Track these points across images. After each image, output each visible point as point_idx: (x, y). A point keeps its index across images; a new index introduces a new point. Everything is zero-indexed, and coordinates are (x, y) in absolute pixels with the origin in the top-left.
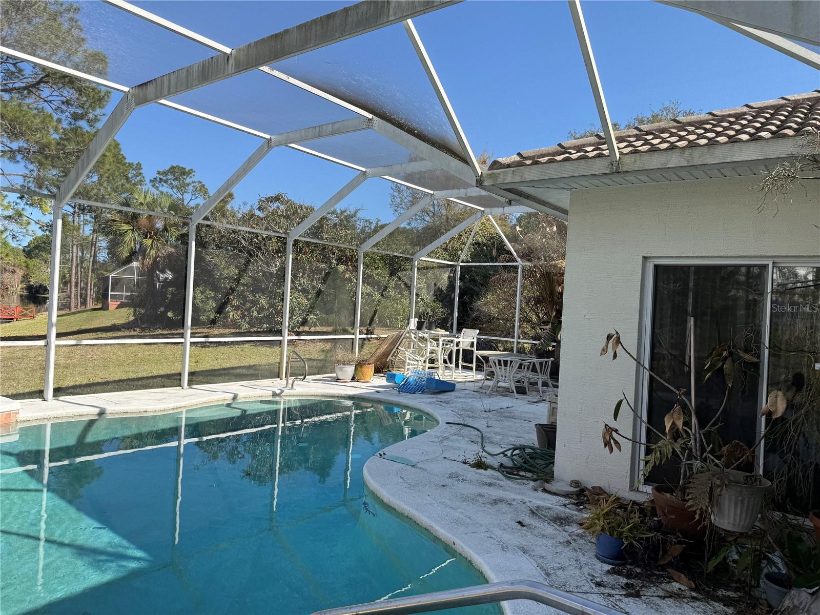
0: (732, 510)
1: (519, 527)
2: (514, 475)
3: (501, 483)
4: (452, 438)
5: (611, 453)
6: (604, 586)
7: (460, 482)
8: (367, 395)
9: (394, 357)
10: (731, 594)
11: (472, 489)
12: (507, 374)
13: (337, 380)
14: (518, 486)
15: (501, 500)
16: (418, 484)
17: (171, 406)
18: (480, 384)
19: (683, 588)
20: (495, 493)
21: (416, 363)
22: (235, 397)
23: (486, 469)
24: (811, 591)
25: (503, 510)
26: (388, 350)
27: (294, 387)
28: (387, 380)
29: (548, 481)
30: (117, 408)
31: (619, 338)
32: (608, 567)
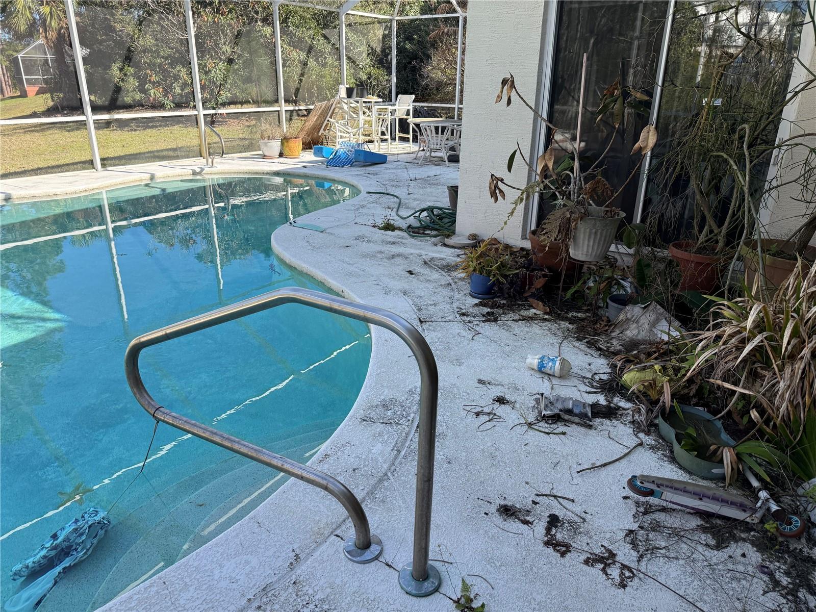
0: (586, 242)
1: (408, 275)
2: (420, 234)
3: (404, 241)
4: (368, 206)
5: (496, 203)
6: (468, 315)
7: (364, 243)
8: (291, 170)
9: (327, 131)
10: (580, 315)
11: (375, 248)
12: (439, 142)
13: (264, 157)
14: (420, 243)
15: (399, 255)
16: (323, 246)
17: (82, 188)
18: (414, 156)
19: (538, 312)
20: (395, 249)
21: (348, 135)
22: (152, 178)
23: (393, 230)
24: (643, 306)
25: (398, 263)
26: (318, 122)
27: (215, 165)
28: (315, 154)
29: (448, 236)
30: (23, 193)
31: (513, 82)
32: (477, 301)
